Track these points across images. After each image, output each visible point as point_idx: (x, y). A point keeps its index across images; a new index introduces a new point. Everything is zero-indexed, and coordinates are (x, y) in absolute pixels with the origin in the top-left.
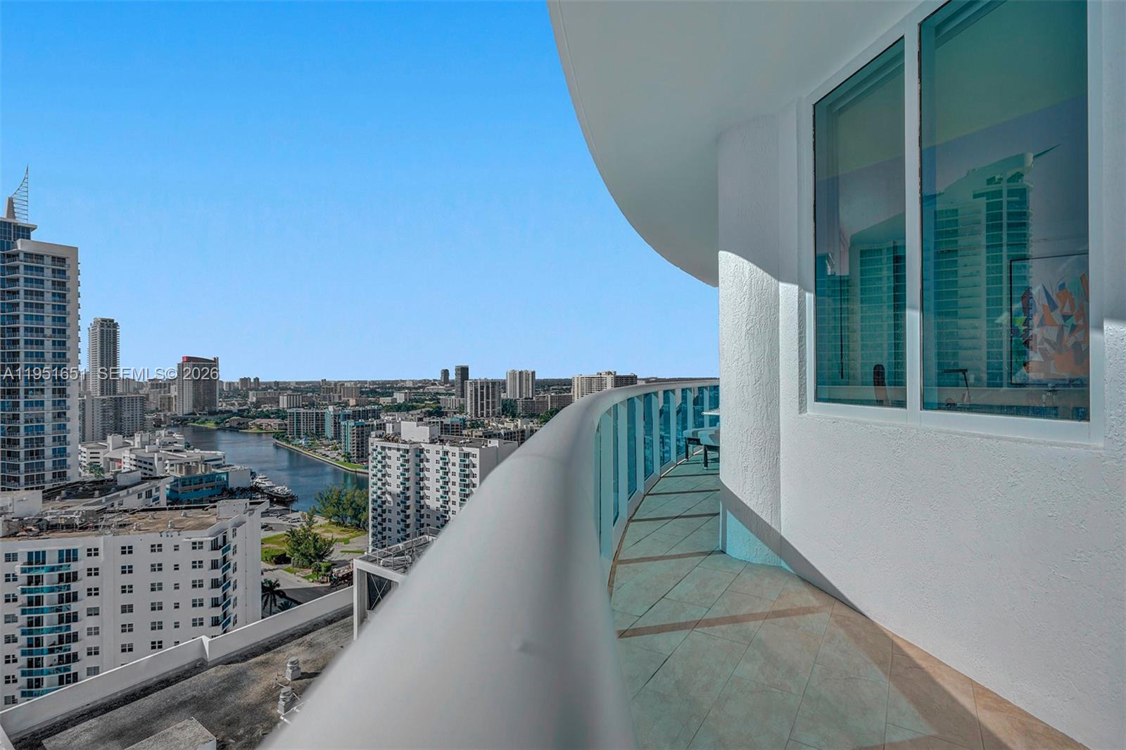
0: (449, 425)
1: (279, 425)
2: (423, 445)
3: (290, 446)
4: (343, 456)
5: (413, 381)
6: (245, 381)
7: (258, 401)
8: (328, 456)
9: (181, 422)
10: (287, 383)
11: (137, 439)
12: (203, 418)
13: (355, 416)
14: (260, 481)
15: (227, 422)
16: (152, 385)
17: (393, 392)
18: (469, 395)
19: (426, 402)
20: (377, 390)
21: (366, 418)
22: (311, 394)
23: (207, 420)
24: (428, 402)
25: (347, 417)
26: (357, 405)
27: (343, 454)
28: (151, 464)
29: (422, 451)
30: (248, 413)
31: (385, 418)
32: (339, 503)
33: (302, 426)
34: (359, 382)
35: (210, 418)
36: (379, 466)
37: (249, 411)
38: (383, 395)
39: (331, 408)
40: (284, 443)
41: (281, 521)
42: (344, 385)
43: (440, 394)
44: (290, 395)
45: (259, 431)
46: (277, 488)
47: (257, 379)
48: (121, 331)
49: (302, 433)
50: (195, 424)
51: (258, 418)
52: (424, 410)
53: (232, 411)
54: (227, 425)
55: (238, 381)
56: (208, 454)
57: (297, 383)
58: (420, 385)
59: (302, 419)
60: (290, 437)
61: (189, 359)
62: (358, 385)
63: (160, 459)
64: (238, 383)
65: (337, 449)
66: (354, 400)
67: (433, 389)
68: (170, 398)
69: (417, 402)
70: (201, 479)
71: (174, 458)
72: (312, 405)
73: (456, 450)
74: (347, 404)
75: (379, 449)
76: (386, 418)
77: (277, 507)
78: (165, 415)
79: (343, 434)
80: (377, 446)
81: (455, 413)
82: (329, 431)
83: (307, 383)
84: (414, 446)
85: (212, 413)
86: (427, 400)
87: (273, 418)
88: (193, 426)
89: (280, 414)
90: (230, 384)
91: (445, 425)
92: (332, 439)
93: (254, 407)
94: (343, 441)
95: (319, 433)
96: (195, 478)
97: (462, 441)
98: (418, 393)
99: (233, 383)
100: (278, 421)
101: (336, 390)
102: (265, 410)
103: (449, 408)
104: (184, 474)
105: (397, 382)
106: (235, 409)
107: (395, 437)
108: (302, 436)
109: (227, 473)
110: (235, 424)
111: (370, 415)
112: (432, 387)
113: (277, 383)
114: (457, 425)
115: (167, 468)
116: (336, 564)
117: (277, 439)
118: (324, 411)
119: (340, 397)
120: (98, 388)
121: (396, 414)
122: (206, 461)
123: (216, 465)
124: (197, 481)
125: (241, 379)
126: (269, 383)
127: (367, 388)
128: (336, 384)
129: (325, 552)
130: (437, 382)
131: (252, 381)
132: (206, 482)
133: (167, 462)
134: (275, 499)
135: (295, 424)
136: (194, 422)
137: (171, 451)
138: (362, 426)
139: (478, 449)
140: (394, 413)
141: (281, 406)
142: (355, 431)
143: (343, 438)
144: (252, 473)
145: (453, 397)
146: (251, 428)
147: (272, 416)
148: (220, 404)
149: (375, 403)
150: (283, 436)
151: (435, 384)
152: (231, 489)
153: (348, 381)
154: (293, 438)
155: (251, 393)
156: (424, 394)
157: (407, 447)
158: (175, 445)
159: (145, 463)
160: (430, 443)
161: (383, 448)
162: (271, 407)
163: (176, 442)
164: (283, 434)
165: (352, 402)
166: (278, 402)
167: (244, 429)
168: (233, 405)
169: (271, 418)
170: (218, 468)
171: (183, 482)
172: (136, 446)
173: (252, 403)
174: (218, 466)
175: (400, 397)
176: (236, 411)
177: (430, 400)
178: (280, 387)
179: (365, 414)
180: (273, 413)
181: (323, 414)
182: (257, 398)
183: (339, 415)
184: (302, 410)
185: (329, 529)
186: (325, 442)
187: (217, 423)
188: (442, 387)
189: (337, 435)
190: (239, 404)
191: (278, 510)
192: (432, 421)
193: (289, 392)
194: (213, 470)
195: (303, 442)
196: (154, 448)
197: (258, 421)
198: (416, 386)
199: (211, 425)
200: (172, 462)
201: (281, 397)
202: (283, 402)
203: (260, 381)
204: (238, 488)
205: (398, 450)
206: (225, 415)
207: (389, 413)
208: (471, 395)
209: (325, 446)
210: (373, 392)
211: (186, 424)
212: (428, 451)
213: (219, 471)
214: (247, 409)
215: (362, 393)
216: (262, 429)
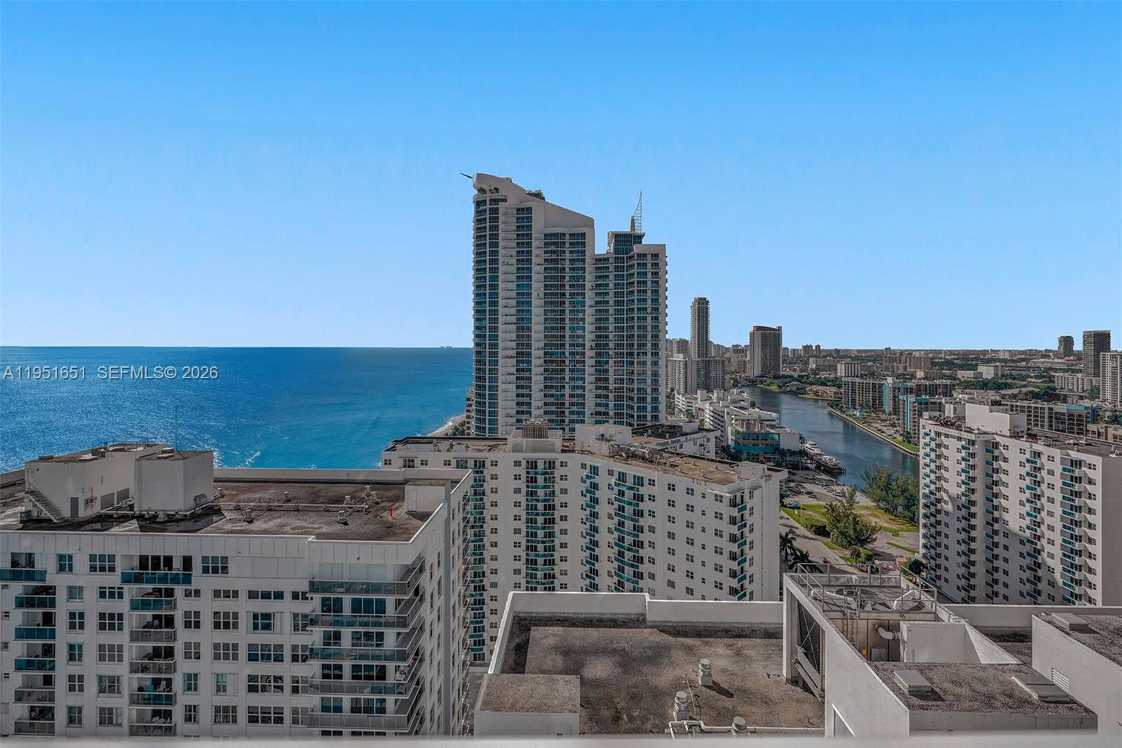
0: (1064, 414)
1: (835, 393)
2: (998, 439)
3: (844, 416)
4: (901, 435)
5: (1010, 351)
6: (807, 348)
7: (817, 369)
8: (883, 432)
9: (752, 383)
10: (848, 350)
11: (715, 395)
12: (769, 381)
13: (919, 390)
14: (809, 446)
15: (788, 386)
16: (734, 350)
17: (977, 365)
18: (1109, 373)
19: (1029, 380)
20: (955, 361)
21: (932, 395)
22: (872, 363)
23: (771, 383)
24: (1033, 380)
25: (909, 391)
26: (924, 379)
27: (901, 433)
28: (722, 417)
29: (996, 445)
30: (807, 379)
31: (958, 395)
32: (887, 488)
33: (857, 396)
34: (932, 351)
35: (775, 381)
36: (933, 455)
37: (808, 377)
38: (962, 367)
39: (890, 380)
40: (838, 412)
41: (825, 492)
42: (911, 354)
43: (1056, 370)
44: (848, 364)
45: (815, 397)
46: (825, 457)
47: (818, 347)
48: (711, 306)
49: (857, 404)
50: (762, 386)
51: (815, 384)
52: (1024, 390)
53: (792, 377)
54: (788, 389)
55: (801, 348)
56: (766, 414)
57: (859, 351)
58: (1022, 356)
59: (857, 389)
60: (845, 406)
61: (758, 328)
62: (930, 355)
63: (728, 414)
64: (801, 350)
65: (895, 426)
66: (923, 373)
67: (1043, 363)
68: (745, 362)
69: (1015, 379)
70: (757, 436)
71: (739, 414)
72: (872, 375)
73: (1056, 453)
74: (913, 376)
75: (933, 435)
76: (960, 396)
77: (823, 477)
78: (740, 376)
79: (901, 410)
80: (930, 431)
81: (1081, 398)
82: (888, 405)
83: (869, 351)
84: (983, 438)
85: (777, 377)
86: (1032, 377)
87: (829, 386)
88: (762, 388)
89: (836, 383)
90: (794, 351)
91: (1056, 413)
92: (890, 414)
93: (813, 374)
94: (901, 417)
95: (876, 405)
96: (753, 434)
97: (1072, 441)
98: (1017, 367)
99: (797, 350)
100: (834, 389)
101: (900, 361)
102: (823, 377)
103: (1071, 390)
104: (745, 429)
105: (985, 352)
106: (796, 375)
107: (957, 423)
108: (857, 407)
109: (779, 434)
110: (794, 389)
111: (939, 391)
112: (1042, 360)
113: (837, 351)
114: (1080, 416)
115: (733, 422)
116: (880, 556)
117: (832, 407)
118: (883, 382)
119: (905, 368)
120: (697, 352)
121: (975, 392)
122: (762, 420)
123: (770, 425)
124: (755, 437)
125: (804, 346)
126: (831, 350)
127: (941, 358)
128: (902, 353)
129: (867, 538)
130: (1051, 354)
131: (814, 348)
132: (762, 440)
133: (733, 417)
134: (822, 468)
135: (850, 394)
136: (761, 384)
137: (737, 407)
138: (926, 403)
139: (1100, 458)
140: (972, 391)
141: (839, 374)
142: (916, 408)
143: (901, 414)
144: (801, 438)
145: (1079, 375)
146: (808, 394)
147: (829, 384)
148: (784, 369)
149: (950, 377)
150: (838, 405)
151: (1049, 356)
152: (783, 449)
153: (917, 351)
154: (848, 408)
155: (811, 359)
156: (1028, 368)
157: (972, 437)
158: (742, 403)
159: (719, 415)
160: (1011, 437)
161: (938, 434)
162: (829, 374)
163: (743, 401)
164: (837, 403)
165: (920, 374)
166: (836, 370)
167: (802, 394)
168: (795, 370)
169: (827, 385)
170: (771, 429)
171: (745, 436)
172: (715, 401)
173: (812, 370)
174: (772, 427)
175: (987, 372)
176: (797, 377)
177: (1036, 377)
178: (839, 355)
179: (933, 390)
180: (829, 381)
181: (881, 386)
182: (817, 365)
183: (899, 389)
184: (858, 380)
185: (875, 513)
186: (883, 417)
187: (779, 386)
188: (1060, 361)
189: (896, 410)
190: (800, 370)
191: (824, 480)
192: (1033, 405)
193: (848, 360)
194: (768, 429)
195: (858, 414)
196: (726, 403)
197: (815, 388)
198: (1015, 358)
199: (774, 388)
200: (737, 417)
201: (839, 365)
202: (841, 370)
203: (821, 348)
204: (788, 450)
205: (959, 439)
206: (787, 380)
207: (966, 391)
208: (1114, 374)
209: (882, 420)
210: (949, 364)
211: (755, 385)
212: (1006, 447)
213: (772, 431)
214: (805, 375)
215: (934, 364)
216: (818, 396)
